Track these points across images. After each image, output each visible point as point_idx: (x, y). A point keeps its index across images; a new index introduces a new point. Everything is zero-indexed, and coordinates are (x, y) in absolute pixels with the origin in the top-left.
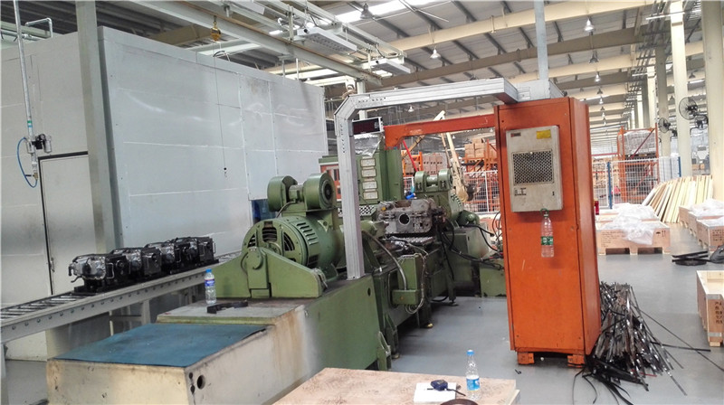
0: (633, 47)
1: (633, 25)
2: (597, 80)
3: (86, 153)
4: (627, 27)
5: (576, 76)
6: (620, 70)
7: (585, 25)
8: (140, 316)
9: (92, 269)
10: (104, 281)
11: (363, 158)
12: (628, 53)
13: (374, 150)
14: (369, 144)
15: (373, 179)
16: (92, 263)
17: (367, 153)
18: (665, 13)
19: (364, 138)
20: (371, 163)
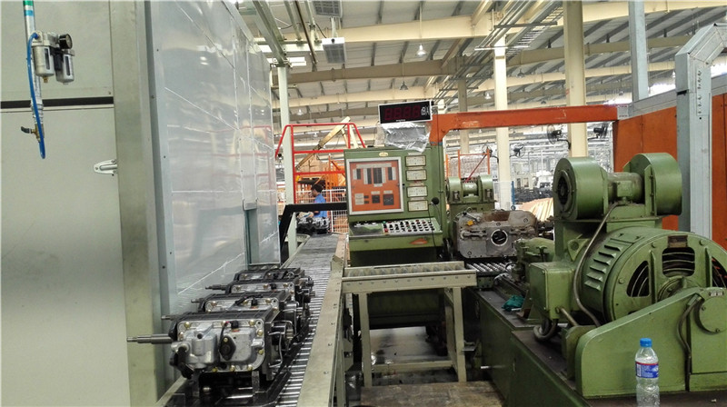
0: (432, 79)
1: (442, 58)
4: (434, 58)
5: (367, 103)
7: (418, 49)
9: (238, 348)
10: (258, 374)
11: (410, 154)
12: (424, 84)
13: (425, 145)
14: (415, 136)
15: (422, 184)
16: (235, 334)
17: (414, 148)
18: (492, 46)
19: (406, 129)
20: (420, 162)
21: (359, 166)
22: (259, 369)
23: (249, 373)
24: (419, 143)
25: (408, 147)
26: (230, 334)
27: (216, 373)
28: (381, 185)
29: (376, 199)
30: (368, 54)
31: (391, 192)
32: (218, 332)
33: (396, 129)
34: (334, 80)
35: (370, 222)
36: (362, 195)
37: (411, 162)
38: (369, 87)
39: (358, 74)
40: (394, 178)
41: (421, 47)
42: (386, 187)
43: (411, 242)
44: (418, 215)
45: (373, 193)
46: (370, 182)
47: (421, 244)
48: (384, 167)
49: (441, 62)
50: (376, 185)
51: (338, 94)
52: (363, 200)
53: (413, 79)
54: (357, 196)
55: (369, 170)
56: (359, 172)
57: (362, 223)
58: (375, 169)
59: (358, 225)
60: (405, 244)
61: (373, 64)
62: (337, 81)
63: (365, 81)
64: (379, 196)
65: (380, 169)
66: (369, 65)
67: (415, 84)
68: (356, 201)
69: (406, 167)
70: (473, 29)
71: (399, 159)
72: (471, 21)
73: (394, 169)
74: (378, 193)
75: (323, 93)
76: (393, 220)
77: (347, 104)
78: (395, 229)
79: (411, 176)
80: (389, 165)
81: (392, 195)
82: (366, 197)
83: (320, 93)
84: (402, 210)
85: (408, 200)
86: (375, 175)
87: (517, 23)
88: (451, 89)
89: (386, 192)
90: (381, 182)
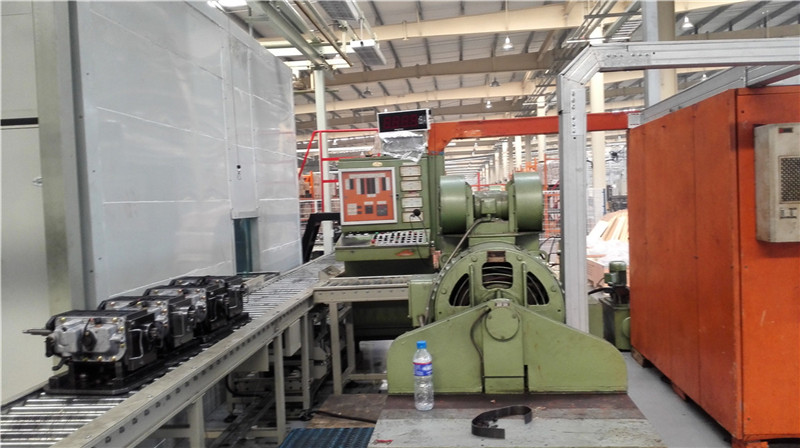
0: (529, 74)
1: (537, 50)
2: (488, 107)
3: (34, 121)
4: (530, 51)
5: (461, 100)
6: (504, 98)
7: (504, 42)
8: (187, 426)
9: (99, 342)
10: (120, 364)
11: (404, 164)
12: (521, 80)
13: (420, 155)
14: (411, 146)
15: (418, 195)
16: (97, 329)
17: (409, 158)
18: (587, 38)
19: (403, 138)
20: (416, 172)
21: (352, 176)
22: (122, 360)
23: (113, 363)
24: (415, 153)
25: (403, 157)
26: (92, 329)
27: (85, 362)
28: (374, 195)
29: (369, 210)
30: (456, 47)
31: (384, 203)
32: (82, 327)
33: (392, 138)
34: (418, 76)
35: (362, 233)
36: (355, 206)
37: (406, 172)
38: (461, 84)
39: (447, 69)
40: (388, 188)
41: (508, 40)
42: (379, 198)
43: (397, 254)
44: (412, 227)
45: (366, 203)
46: (363, 192)
47: (407, 256)
48: (377, 177)
49: (537, 55)
50: (369, 196)
51: (427, 92)
52: (356, 210)
53: (510, 74)
54: (350, 206)
55: (362, 180)
56: (352, 182)
57: (355, 233)
58: (368, 180)
59: (351, 236)
60: (391, 256)
61: (461, 59)
62: (422, 78)
63: (455, 77)
64: (372, 206)
65: (373, 180)
66: (457, 59)
67: (513, 79)
68: (349, 211)
69: (401, 178)
70: (566, 19)
71: (393, 169)
72: (564, 10)
73: (388, 180)
74: (371, 203)
75: (411, 90)
76: (385, 231)
77: (439, 102)
78: (385, 241)
79: (406, 186)
80: (383, 175)
81: (385, 206)
82: (359, 207)
83: (407, 90)
84: (395, 221)
85: (402, 210)
86: (368, 186)
87: (611, 12)
88: (549, 85)
89: (379, 203)
90: (374, 192)
